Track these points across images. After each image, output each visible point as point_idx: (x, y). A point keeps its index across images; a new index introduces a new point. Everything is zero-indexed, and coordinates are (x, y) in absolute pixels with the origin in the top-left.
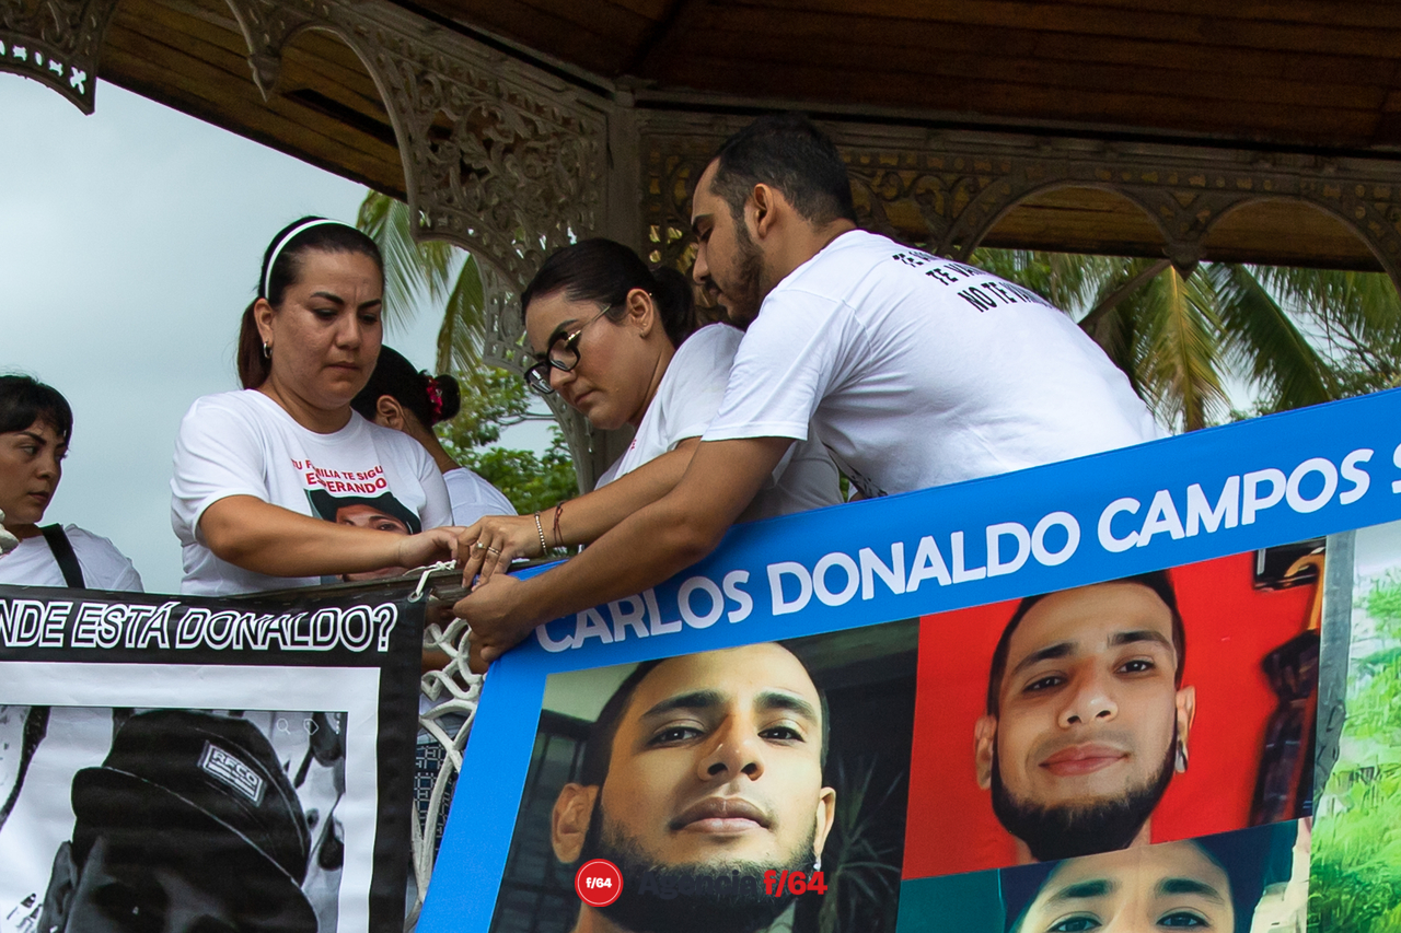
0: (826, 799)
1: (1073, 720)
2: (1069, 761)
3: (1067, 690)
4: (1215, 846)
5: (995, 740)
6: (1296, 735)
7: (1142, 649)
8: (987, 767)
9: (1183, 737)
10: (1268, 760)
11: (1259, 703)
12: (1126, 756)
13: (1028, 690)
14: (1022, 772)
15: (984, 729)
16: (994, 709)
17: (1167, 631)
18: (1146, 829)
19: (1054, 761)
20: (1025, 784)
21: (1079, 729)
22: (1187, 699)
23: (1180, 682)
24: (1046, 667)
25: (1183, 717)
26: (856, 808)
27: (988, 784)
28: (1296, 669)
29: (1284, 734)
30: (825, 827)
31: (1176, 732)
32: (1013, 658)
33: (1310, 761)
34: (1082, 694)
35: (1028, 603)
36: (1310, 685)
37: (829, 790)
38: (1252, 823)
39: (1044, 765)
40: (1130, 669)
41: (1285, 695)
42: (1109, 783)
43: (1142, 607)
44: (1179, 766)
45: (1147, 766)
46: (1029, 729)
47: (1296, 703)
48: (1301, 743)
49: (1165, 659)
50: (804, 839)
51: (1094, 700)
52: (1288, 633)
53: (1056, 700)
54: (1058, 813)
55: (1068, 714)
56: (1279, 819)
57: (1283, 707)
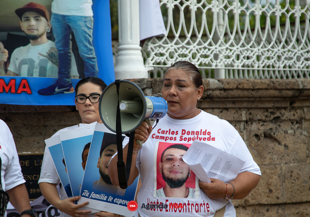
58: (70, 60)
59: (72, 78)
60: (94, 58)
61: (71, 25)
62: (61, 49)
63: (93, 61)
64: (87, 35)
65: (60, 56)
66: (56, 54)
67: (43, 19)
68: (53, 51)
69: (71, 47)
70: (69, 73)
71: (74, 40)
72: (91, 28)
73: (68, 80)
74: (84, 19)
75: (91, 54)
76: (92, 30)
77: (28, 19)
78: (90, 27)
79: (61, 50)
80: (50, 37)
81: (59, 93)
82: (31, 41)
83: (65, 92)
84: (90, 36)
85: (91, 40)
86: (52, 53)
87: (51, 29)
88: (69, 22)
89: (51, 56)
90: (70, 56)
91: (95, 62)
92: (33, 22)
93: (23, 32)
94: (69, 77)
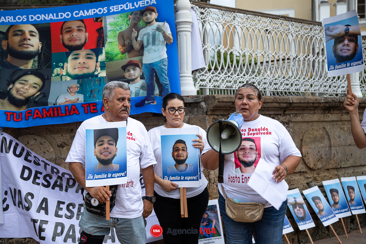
0: (40, 43)
1: (72, 36)
2: (72, 40)
3: (71, 32)
4: (92, 50)
5: (62, 37)
6: (101, 38)
7: (80, 28)
8: (62, 40)
9: (87, 38)
10: (98, 41)
11: (97, 35)
12: (80, 40)
13: (66, 32)
14: (66, 41)
15: (61, 36)
16: (62, 34)
17: (84, 26)
18: (83, 48)
19: (70, 40)
20: (67, 42)
21: (73, 37)
22: (87, 34)
23: (86, 32)
24: (68, 30)
25: (87, 36)
26: (44, 45)
27: (62, 42)
28: (101, 31)
29: (100, 38)
30: (40, 47)
31: (86, 37)
32: (64, 28)
33: (104, 41)
34: (73, 33)
35: (65, 22)
36: (103, 33)
37: (40, 42)
38: (97, 47)
39: (69, 41)
40: (79, 30)
41: (100, 34)
42: (78, 43)
43: (80, 23)
44: (87, 41)
45: (83, 41)
46: (67, 37)
47: (101, 35)
48: (102, 39)
49: (84, 29)
50: (38, 48)
51: (75, 34)
52: (99, 27)
53: (70, 33)
54: (72, 46)
55: (72, 35)
56: (100, 47)
57: (99, 35)
58: (154, 87)
59: (155, 95)
60: (168, 84)
61: (154, 68)
62: (149, 82)
63: (167, 86)
64: (164, 70)
65: (148, 86)
66: (146, 86)
67: (138, 69)
68: (143, 85)
69: (155, 80)
70: (153, 93)
71: (156, 76)
72: (166, 65)
73: (152, 96)
74: (162, 61)
75: (167, 82)
76: (167, 66)
77: (129, 71)
78: (166, 64)
79: (149, 83)
80: (142, 77)
81: (147, 104)
82: (131, 82)
83: (151, 104)
84: (166, 70)
85: (166, 73)
86: (143, 86)
87: (143, 74)
88: (153, 66)
89: (142, 87)
90: (154, 85)
91: (169, 86)
92: (132, 72)
93: (126, 78)
94: (153, 94)
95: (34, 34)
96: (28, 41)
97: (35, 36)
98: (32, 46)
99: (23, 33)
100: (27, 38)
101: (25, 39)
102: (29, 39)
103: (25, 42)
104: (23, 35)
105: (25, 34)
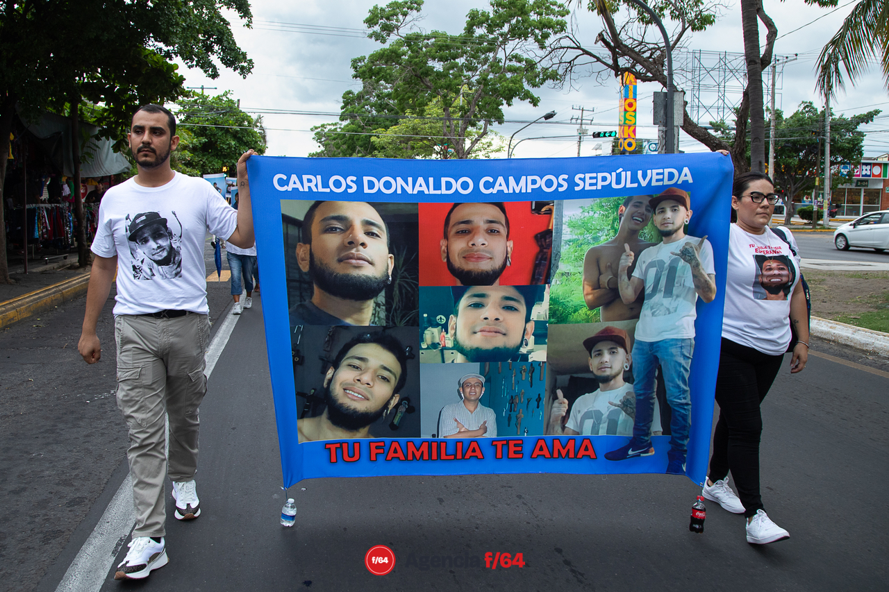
0: (391, 258)
1: (473, 245)
2: (472, 257)
3: (471, 235)
4: (518, 288)
5: (447, 247)
6: (545, 259)
7: (495, 226)
8: (446, 255)
9: (509, 255)
10: (536, 266)
11: (534, 249)
12: (491, 258)
13: (458, 233)
14: (457, 258)
15: (443, 243)
16: (446, 237)
17: (504, 222)
18: (498, 281)
19: (467, 257)
20: (458, 262)
21: (475, 248)
22: (510, 244)
23: (508, 238)
24: (463, 226)
25: (509, 249)
27: (445, 260)
28: (545, 240)
29: (541, 259)
30: (391, 267)
31: (507, 254)
32: (452, 222)
33: (549, 268)
34: (476, 237)
35: (456, 205)
36: (550, 246)
37: (391, 255)
38: (531, 283)
39: (464, 257)
40: (491, 232)
41: (542, 247)
42: (485, 266)
43: (494, 212)
44: (508, 264)
45: (497, 263)
46: (458, 245)
47: (545, 250)
48: (547, 263)
49: (503, 231)
50: (385, 270)
51: (480, 240)
52: (543, 229)
53: (468, 237)
54: (469, 273)
55: (472, 243)
56: (539, 284)
57: (541, 251)
58: (653, 409)
60: (687, 404)
61: (659, 355)
62: (641, 392)
63: (685, 409)
64: (682, 369)
65: (639, 402)
66: (633, 401)
67: (621, 350)
68: (628, 397)
69: (655, 390)
70: (649, 428)
71: (660, 378)
72: (689, 358)
73: (646, 438)
74: (679, 344)
75: (685, 398)
76: (690, 361)
77: (600, 354)
78: (688, 355)
79: (640, 395)
80: (628, 378)
81: (633, 456)
82: (600, 385)
83: (642, 455)
84: (686, 370)
85: (687, 376)
86: (628, 400)
87: (631, 366)
88: (657, 351)
89: (625, 405)
90: (653, 404)
91: (688, 410)
92: (607, 357)
93: (592, 372)
95: (375, 230)
96: (361, 248)
97: (377, 236)
98: (371, 263)
99: (347, 225)
100: (357, 241)
101: (352, 243)
102: (363, 244)
103: (353, 251)
104: (349, 232)
105: (353, 229)
